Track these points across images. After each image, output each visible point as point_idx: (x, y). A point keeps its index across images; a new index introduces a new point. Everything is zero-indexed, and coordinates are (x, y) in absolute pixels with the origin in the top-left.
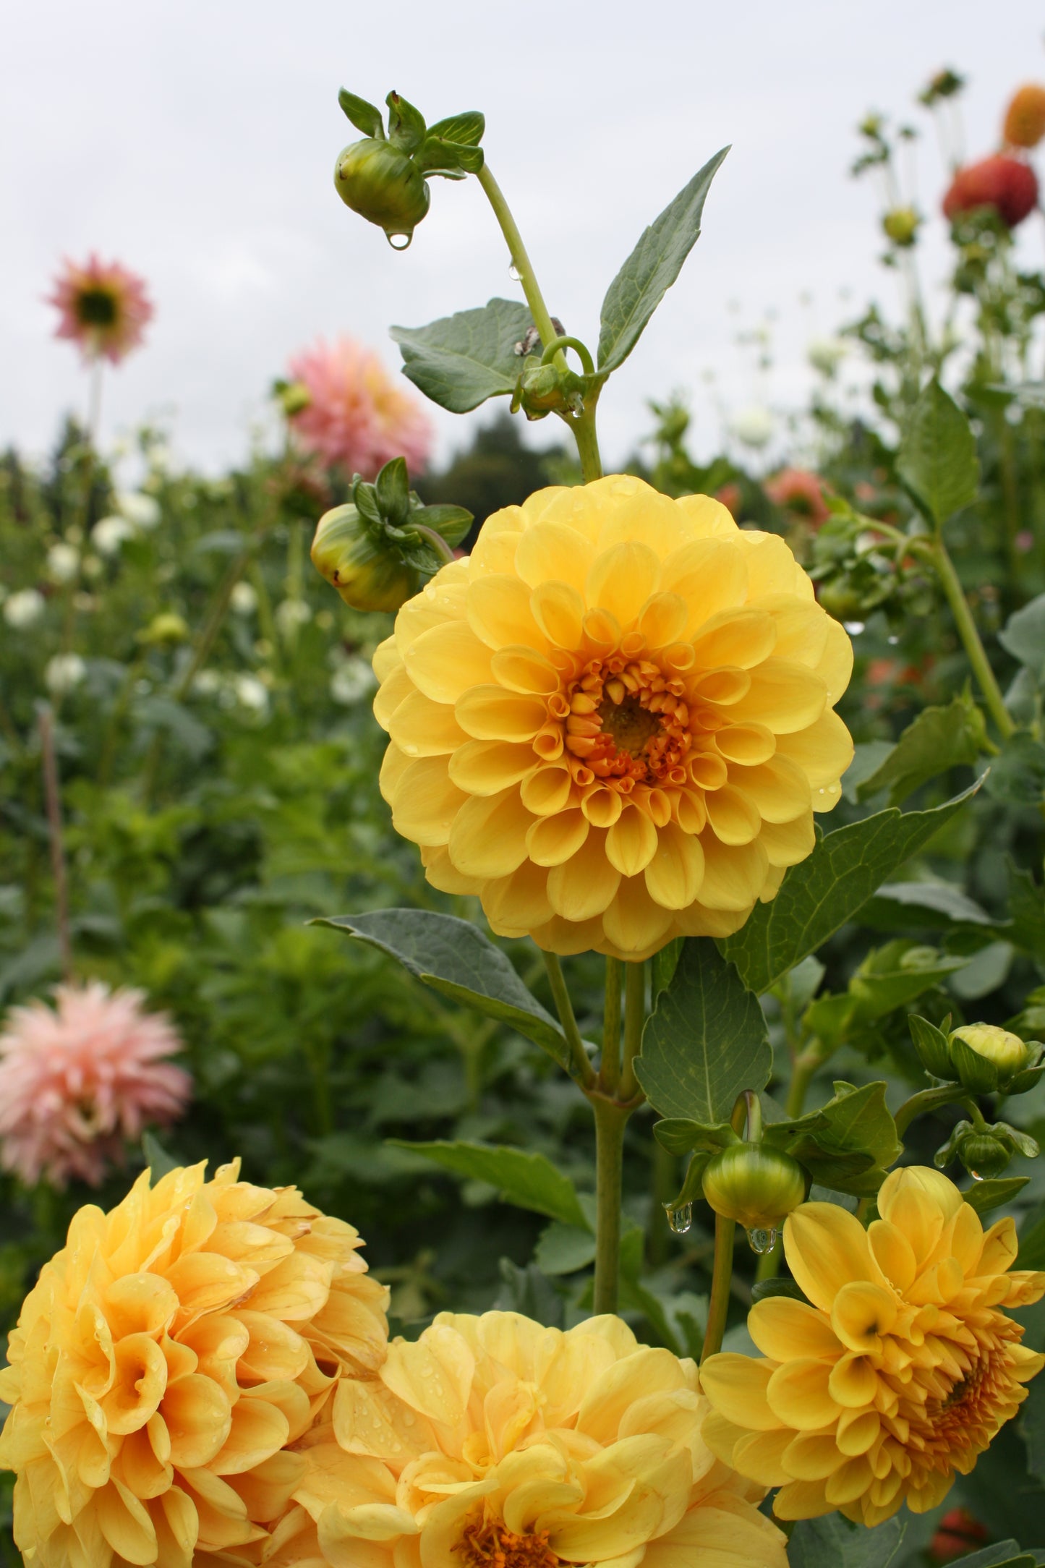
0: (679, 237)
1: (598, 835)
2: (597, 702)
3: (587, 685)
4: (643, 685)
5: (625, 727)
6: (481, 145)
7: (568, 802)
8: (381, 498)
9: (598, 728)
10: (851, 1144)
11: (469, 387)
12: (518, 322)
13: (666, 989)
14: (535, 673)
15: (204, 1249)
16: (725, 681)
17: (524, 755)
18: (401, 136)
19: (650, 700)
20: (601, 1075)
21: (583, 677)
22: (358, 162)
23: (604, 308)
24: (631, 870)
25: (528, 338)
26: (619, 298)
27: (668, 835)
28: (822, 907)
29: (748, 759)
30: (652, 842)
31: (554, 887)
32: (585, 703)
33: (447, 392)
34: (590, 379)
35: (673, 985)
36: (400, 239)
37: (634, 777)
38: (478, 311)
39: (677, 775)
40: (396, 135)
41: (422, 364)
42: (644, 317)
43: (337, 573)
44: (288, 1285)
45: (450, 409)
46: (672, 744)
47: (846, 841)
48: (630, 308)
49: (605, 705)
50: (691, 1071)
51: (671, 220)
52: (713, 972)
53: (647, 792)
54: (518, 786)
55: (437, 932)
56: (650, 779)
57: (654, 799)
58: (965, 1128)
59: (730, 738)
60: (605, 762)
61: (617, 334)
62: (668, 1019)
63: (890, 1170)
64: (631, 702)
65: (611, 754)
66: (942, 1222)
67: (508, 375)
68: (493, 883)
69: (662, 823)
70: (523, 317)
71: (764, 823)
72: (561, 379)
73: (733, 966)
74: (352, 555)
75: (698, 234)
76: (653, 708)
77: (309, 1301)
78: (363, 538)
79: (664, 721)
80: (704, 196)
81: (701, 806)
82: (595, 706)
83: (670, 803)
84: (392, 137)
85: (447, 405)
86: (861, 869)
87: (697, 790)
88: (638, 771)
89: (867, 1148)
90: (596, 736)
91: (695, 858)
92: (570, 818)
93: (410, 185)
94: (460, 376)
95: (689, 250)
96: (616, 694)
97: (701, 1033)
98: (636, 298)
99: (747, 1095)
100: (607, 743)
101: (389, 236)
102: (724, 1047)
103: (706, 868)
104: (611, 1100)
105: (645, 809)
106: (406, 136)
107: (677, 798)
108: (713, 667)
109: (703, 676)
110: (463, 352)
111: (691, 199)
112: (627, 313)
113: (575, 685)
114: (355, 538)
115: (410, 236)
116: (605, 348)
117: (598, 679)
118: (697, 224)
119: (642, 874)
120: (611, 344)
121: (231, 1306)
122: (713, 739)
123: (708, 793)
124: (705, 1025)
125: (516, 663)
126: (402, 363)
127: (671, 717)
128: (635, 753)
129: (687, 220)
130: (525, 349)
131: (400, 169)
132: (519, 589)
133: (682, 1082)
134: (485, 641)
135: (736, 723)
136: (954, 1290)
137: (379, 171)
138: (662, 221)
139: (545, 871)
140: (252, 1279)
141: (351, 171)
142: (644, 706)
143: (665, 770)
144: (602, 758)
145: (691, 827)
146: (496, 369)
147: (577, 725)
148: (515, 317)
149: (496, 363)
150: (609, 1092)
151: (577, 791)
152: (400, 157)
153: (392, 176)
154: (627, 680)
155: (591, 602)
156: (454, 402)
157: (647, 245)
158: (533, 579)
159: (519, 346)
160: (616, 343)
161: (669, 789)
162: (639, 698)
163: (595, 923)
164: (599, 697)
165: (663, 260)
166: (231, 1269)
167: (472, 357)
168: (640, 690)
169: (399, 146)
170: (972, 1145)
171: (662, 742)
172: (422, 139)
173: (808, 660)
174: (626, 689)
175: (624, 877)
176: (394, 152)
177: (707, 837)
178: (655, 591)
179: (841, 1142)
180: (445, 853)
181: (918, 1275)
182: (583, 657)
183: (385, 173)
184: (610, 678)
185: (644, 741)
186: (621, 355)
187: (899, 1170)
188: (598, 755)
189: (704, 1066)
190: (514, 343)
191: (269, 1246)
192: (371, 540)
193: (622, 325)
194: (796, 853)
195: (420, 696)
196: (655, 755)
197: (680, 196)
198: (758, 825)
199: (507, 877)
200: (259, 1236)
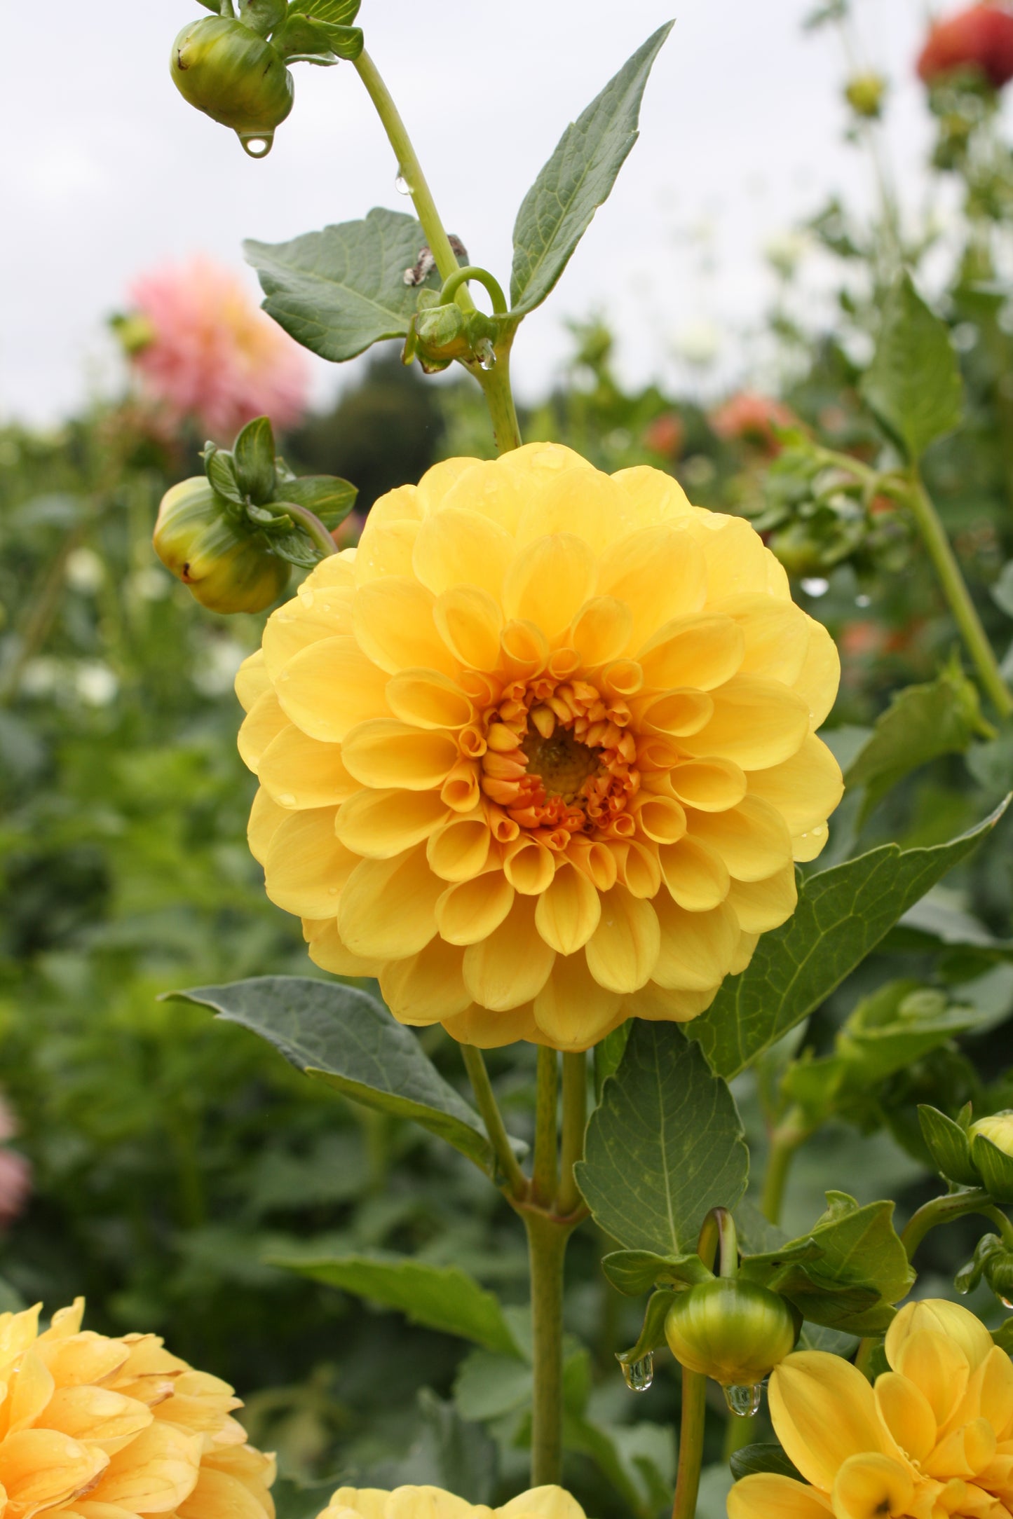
0: (612, 139)
1: (525, 906)
2: (520, 735)
3: (507, 714)
4: (579, 713)
5: (556, 765)
6: (356, 24)
7: (488, 863)
8: (241, 470)
9: (523, 770)
10: (850, 1276)
11: (347, 328)
12: (406, 241)
13: (614, 1076)
14: (441, 701)
15: (38, 1424)
16: (681, 706)
17: (430, 804)
18: (255, 12)
19: (587, 732)
20: (534, 1182)
21: (501, 703)
22: (203, 47)
23: (517, 228)
24: (567, 944)
25: (420, 263)
26: (536, 216)
27: (613, 901)
28: (804, 969)
29: (709, 804)
30: (594, 909)
31: (472, 968)
32: (506, 737)
33: (320, 334)
34: (502, 321)
35: (621, 1071)
36: (257, 145)
37: (568, 829)
38: (355, 224)
39: (623, 824)
40: (249, 11)
41: (287, 297)
42: (569, 243)
43: (187, 567)
44: (146, 1464)
45: (324, 356)
46: (616, 786)
47: (833, 887)
48: (550, 229)
49: (531, 739)
50: (647, 1179)
51: (601, 115)
52: (672, 1053)
53: (586, 846)
54: (424, 844)
55: (324, 1005)
56: (589, 830)
57: (595, 855)
58: (992, 1245)
59: (690, 775)
60: (532, 811)
61: (534, 261)
62: (616, 1113)
63: (901, 1304)
64: (563, 735)
65: (537, 800)
66: (966, 1373)
67: (397, 311)
68: (396, 965)
69: (605, 886)
70: (412, 235)
71: (734, 882)
72: (466, 322)
73: (697, 1045)
74: (205, 544)
75: (636, 136)
76: (590, 742)
77: (172, 1486)
78: (219, 522)
79: (604, 757)
80: (642, 87)
81: (654, 863)
82: (518, 741)
83: (615, 859)
84: (243, 14)
85: (321, 350)
86: (852, 919)
87: (648, 842)
88: (575, 823)
89: (871, 1280)
90: (520, 779)
91: (648, 927)
92: (490, 883)
93: (269, 76)
94: (335, 312)
95: (624, 157)
96: (544, 725)
97: (658, 1130)
98: (558, 217)
99: (718, 1214)
100: (534, 787)
101: (244, 142)
102: (687, 1148)
103: (662, 938)
104: (546, 1214)
105: (583, 867)
106: (262, 12)
107: (624, 854)
108: (668, 688)
109: (654, 700)
110: (338, 279)
111: (625, 89)
112: (547, 235)
113: (492, 714)
114: (210, 522)
115: (269, 141)
116: (520, 280)
117: (521, 707)
118: (634, 123)
119: (582, 952)
120: (528, 274)
121: (73, 1499)
122: (667, 779)
123: (662, 847)
124: (663, 1120)
125: (418, 690)
126: (261, 296)
127: (614, 753)
128: (569, 797)
129: (621, 117)
130: (417, 278)
131: (257, 56)
132: (418, 595)
133: (636, 1192)
134: (377, 662)
135: (699, 757)
136: (984, 1458)
137: (229, 60)
138: (589, 116)
139: (460, 951)
140: (99, 1461)
141: (194, 58)
142: (580, 740)
143: (607, 818)
144: (527, 807)
145: (642, 890)
146: (380, 302)
147: (497, 765)
148: (402, 235)
149: (382, 294)
150: (544, 1204)
151: (497, 848)
152: (257, 40)
153: (246, 65)
154: (558, 707)
155: (510, 612)
156: (329, 347)
157: (570, 148)
158: (436, 582)
159: (409, 275)
160: (534, 273)
161: (613, 842)
162: (573, 729)
163: (524, 1011)
164: (523, 729)
165: (592, 168)
166: (73, 1449)
167: (350, 285)
168: (575, 720)
169: (253, 25)
170: (1000, 1267)
171: (603, 783)
172: (283, 17)
173: (783, 676)
174: (556, 717)
175: (559, 956)
176: (248, 33)
177: (663, 902)
178: (589, 596)
179: (838, 1272)
180: (332, 927)
181: (938, 1441)
182: (503, 679)
183: (238, 61)
184: (536, 705)
185: (580, 782)
186: (541, 291)
187: (909, 1306)
188: (526, 802)
189: (662, 1171)
190: (404, 269)
191: (120, 1416)
192: (229, 524)
193: (540, 250)
194: (774, 916)
195: (296, 732)
196: (595, 800)
197: (612, 85)
198: (726, 885)
199: (411, 958)
200: (108, 1403)
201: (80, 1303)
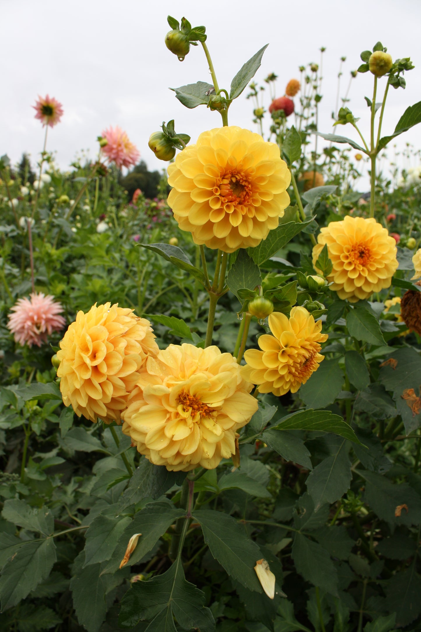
0: (254, 66)
1: (227, 215)
2: (229, 181)
3: (226, 177)
4: (242, 178)
5: (235, 189)
6: (205, 34)
7: (220, 207)
8: (168, 130)
9: (229, 188)
10: (285, 299)
11: (193, 102)
12: (206, 87)
13: (234, 263)
14: (213, 172)
15: (114, 321)
16: (262, 179)
17: (211, 193)
18: (184, 30)
19: (242, 182)
20: (213, 288)
21: (225, 175)
22: (173, 35)
23: (232, 84)
24: (235, 225)
25: (209, 91)
26: (237, 81)
27: (245, 218)
28: (273, 246)
29: (267, 199)
30: (241, 219)
31: (215, 228)
32: (226, 181)
33: (188, 103)
34: (228, 101)
35: (236, 262)
36: (181, 59)
37: (237, 201)
38: (195, 84)
39: (248, 202)
40: (183, 30)
41: (181, 95)
42: (244, 86)
43: (156, 148)
44: (135, 332)
45: (188, 107)
46: (247, 194)
47: (281, 229)
48: (239, 84)
49: (231, 182)
50: (240, 283)
51: (252, 61)
52: (246, 259)
53: (240, 206)
54: (209, 200)
55: (170, 249)
56: (240, 203)
57: (242, 209)
58: (307, 302)
59: (262, 194)
60: (230, 197)
61: (235, 90)
62: (234, 270)
63: (293, 306)
64: (238, 182)
65: (231, 195)
66: (306, 319)
67: (204, 100)
68: (197, 227)
69: (243, 214)
70: (207, 86)
71: (269, 217)
72: (222, 100)
73: (252, 258)
74: (160, 143)
75: (260, 65)
76: (243, 184)
77: (141, 336)
78: (163, 139)
79: (246, 188)
80: (262, 56)
81: (253, 211)
82: (229, 182)
83: (246, 209)
84: (181, 30)
85: (188, 106)
86: (284, 236)
87: (253, 206)
88: (238, 200)
89: (289, 300)
90: (229, 190)
91: (251, 224)
92: (220, 211)
93: (186, 43)
94: (191, 99)
95: (258, 68)
96: (234, 180)
97: (243, 274)
98: (241, 81)
99: (259, 286)
100: (231, 192)
101: (179, 58)
102: (249, 278)
103: (253, 227)
104: (215, 294)
105: (239, 210)
106: (185, 30)
107: (247, 209)
108: (258, 175)
109: (256, 177)
110: (190, 94)
111: (258, 56)
112: (239, 85)
113: (223, 177)
114: (161, 139)
115: (183, 58)
117: (230, 175)
118: (260, 62)
119: (237, 227)
120: (234, 92)
121: (121, 335)
122: (258, 194)
123: (255, 207)
124: (244, 272)
125: (209, 169)
126: (176, 94)
127: (247, 187)
128: (237, 196)
129: (257, 61)
130: (208, 94)
131: (184, 38)
132: (211, 150)
133: (238, 286)
134: (202, 162)
135: (262, 190)
136: (308, 336)
137: (178, 39)
138: (249, 62)
139: (214, 223)
140: (127, 329)
141: (171, 38)
142: (241, 183)
143: (244, 201)
144: (230, 196)
145: (251, 216)
146: (200, 98)
147: (223, 187)
148: (205, 86)
149: (200, 97)
150: (214, 292)
151: (222, 204)
152: (184, 35)
153: (182, 40)
154: (237, 177)
155: (229, 155)
156: (189, 105)
157: (244, 68)
158: (215, 148)
159: (207, 93)
160: (235, 92)
161: (245, 206)
162: (240, 181)
163: (224, 239)
164: (230, 180)
165: (249, 72)
166: (121, 327)
167: (193, 95)
168: (241, 179)
169: (184, 33)
170: (309, 305)
171: (245, 193)
172: (190, 31)
173: (282, 176)
174: (236, 178)
175: (233, 226)
176: (182, 34)
177: (254, 219)
178: (246, 153)
179: (283, 298)
181: (299, 332)
182: (226, 169)
183: (180, 39)
184: (233, 176)
185: (239, 193)
186: (238, 94)
187: (295, 307)
188: (229, 195)
189: (243, 282)
190: (206, 92)
191: (130, 322)
192: (165, 140)
193: (237, 88)
194: (274, 226)
195: (184, 176)
196: (243, 197)
197: (255, 56)
198: (267, 217)
199: (202, 225)
200: (128, 319)
201: (118, 304)
